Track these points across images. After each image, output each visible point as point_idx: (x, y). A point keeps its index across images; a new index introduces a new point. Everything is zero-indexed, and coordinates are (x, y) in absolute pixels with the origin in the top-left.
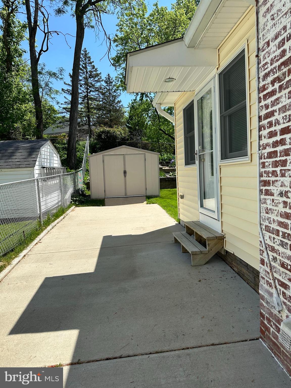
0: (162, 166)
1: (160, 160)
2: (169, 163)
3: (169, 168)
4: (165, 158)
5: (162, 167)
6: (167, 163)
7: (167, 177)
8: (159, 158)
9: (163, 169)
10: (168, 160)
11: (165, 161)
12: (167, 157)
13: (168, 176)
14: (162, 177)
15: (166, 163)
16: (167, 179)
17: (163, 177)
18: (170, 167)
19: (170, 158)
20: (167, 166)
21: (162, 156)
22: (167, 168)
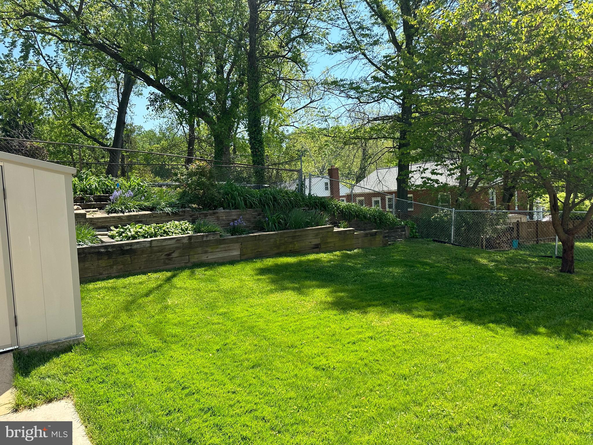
0: (83, 209)
1: (75, 193)
2: (106, 199)
3: (106, 215)
4: (91, 187)
5: (83, 211)
6: (99, 199)
7: (102, 242)
8: (71, 187)
9: (88, 216)
10: (103, 191)
11: (91, 194)
12: (98, 182)
13: (106, 239)
14: (85, 246)
15: (96, 201)
16: (102, 250)
17: (90, 244)
18: (109, 212)
19: (107, 185)
20: (101, 208)
21: (82, 180)
22: (100, 214)
